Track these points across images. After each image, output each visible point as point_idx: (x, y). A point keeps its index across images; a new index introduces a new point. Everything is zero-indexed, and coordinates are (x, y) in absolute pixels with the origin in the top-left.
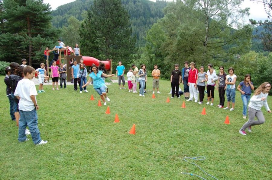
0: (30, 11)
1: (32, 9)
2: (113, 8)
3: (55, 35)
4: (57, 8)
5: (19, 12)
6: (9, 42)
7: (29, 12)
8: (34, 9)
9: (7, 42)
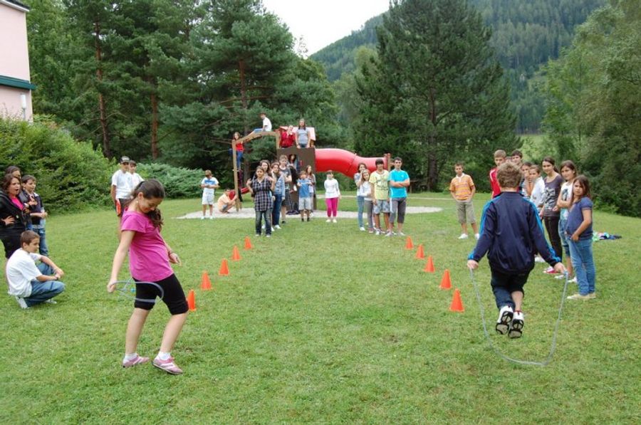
0: (240, 46)
1: (245, 43)
2: (437, 15)
3: (301, 98)
4: (364, 25)
5: (217, 52)
6: (197, 122)
7: (239, 49)
8: (248, 43)
9: (193, 124)
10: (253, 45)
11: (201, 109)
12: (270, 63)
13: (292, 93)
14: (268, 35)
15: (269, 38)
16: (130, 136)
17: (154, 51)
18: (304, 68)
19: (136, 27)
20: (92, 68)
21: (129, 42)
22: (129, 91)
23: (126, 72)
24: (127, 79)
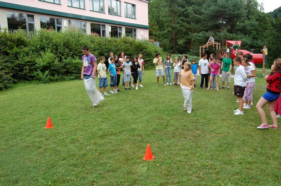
0: (220, 9)
1: (222, 7)
5: (211, 12)
6: (202, 39)
7: (219, 10)
8: (223, 7)
9: (201, 40)
10: (225, 8)
11: (205, 34)
12: (233, 15)
13: (242, 27)
14: (232, 3)
15: (232, 5)
16: (181, 44)
17: (191, 13)
18: (260, 16)
19: (187, 4)
20: (170, 20)
21: (184, 10)
22: (182, 28)
23: (181, 21)
24: (181, 24)
